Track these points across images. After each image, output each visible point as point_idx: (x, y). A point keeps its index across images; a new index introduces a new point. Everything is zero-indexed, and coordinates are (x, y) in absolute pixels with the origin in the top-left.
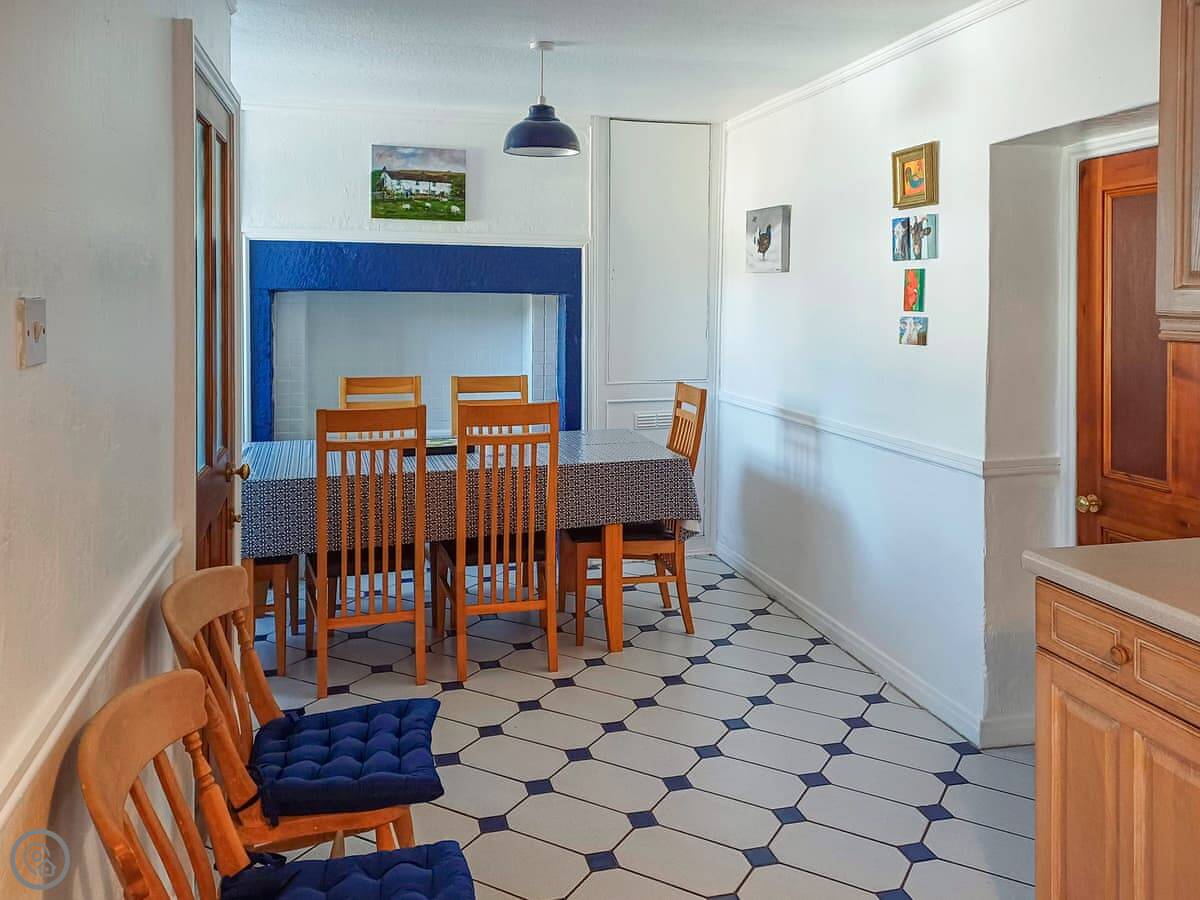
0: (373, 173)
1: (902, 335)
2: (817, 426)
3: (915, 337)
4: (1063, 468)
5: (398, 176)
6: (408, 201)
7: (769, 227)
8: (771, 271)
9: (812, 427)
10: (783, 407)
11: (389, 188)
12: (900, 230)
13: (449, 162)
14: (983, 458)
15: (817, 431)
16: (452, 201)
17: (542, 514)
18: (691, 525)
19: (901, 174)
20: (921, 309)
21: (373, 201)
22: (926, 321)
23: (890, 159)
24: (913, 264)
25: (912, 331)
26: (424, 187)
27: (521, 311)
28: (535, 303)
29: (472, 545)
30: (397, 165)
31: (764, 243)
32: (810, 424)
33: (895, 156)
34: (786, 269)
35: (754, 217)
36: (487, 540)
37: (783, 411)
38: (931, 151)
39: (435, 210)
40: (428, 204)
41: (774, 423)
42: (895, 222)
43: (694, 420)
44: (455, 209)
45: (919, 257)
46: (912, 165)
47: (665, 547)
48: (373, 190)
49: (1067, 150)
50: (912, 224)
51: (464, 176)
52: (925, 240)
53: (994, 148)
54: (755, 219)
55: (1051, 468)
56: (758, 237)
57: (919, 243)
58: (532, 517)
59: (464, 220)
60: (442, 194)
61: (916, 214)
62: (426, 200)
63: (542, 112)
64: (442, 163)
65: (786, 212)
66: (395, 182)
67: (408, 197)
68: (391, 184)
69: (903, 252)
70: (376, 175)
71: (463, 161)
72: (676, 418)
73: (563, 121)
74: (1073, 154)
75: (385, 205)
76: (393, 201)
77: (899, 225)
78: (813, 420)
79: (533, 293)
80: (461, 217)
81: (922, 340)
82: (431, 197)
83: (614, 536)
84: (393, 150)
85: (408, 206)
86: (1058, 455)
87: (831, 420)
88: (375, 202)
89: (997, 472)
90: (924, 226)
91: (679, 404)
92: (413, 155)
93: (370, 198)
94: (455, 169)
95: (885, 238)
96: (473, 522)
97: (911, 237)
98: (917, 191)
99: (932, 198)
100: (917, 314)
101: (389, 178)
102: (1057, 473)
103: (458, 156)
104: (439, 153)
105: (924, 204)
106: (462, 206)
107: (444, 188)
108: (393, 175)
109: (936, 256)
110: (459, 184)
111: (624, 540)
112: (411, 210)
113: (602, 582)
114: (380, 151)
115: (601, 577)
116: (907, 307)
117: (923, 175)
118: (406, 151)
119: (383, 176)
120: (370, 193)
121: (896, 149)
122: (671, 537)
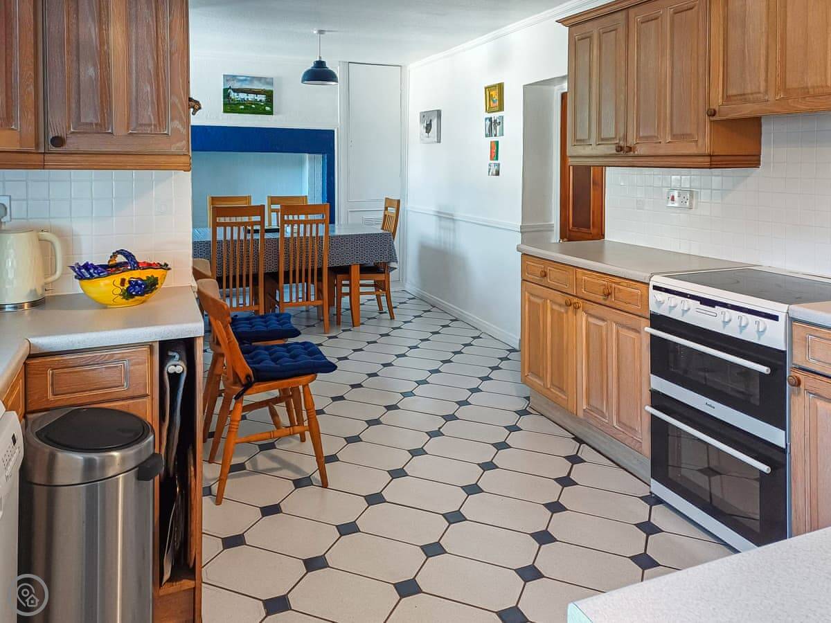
0: (224, 89)
1: (489, 172)
2: (454, 218)
3: (494, 173)
4: (555, 228)
5: (237, 91)
6: (242, 104)
7: (431, 121)
8: (432, 143)
9: (451, 218)
10: (438, 210)
11: (233, 97)
12: (488, 122)
13: (264, 84)
14: (520, 224)
15: (453, 219)
16: (266, 104)
17: (321, 258)
18: (393, 265)
19: (489, 98)
20: (497, 159)
21: (224, 104)
22: (499, 164)
23: (484, 90)
24: (494, 139)
25: (493, 170)
26: (251, 97)
27: (301, 163)
28: (310, 159)
29: (287, 274)
30: (237, 85)
31: (428, 128)
32: (451, 217)
33: (486, 88)
34: (439, 141)
35: (423, 115)
36: (294, 272)
37: (438, 212)
38: (500, 87)
39: (258, 109)
40: (253, 106)
41: (434, 218)
42: (486, 119)
43: (395, 216)
44: (268, 108)
45: (495, 135)
46: (493, 93)
47: (381, 277)
48: (224, 98)
49: (556, 88)
50: (493, 119)
51: (272, 92)
52: (498, 127)
53: (525, 86)
54: (424, 116)
55: (550, 228)
56: (425, 125)
57: (495, 129)
58: (316, 260)
59: (272, 114)
60: (261, 101)
61: (495, 115)
62: (252, 104)
63: (320, 64)
64: (261, 85)
65: (439, 113)
66: (236, 94)
67: (242, 102)
68: (233, 95)
69: (489, 134)
70: (225, 91)
71: (272, 84)
72: (385, 216)
73: (330, 68)
74: (559, 90)
75: (230, 106)
76: (234, 104)
77: (488, 121)
78: (452, 215)
79: (309, 153)
80: (271, 113)
81: (498, 173)
82: (255, 102)
83: (355, 271)
84: (234, 77)
85: (243, 107)
86: (553, 223)
87: (459, 215)
88: (225, 104)
89: (526, 230)
90: (498, 121)
91: (386, 209)
92: (245, 80)
93: (222, 103)
94: (267, 88)
95: (482, 127)
96: (287, 263)
97: (493, 126)
98: (495, 105)
99: (501, 108)
100: (496, 162)
101: (232, 92)
102: (552, 231)
103: (270, 81)
104: (259, 79)
105: (498, 111)
106: (272, 108)
107: (263, 98)
108: (235, 91)
109: (503, 135)
110: (269, 95)
111: (360, 273)
112: (244, 109)
113: (349, 294)
114: (228, 78)
115: (348, 291)
116: (492, 159)
117: (497, 98)
118: (241, 78)
119: (229, 90)
120: (222, 100)
121: (486, 85)
122: (383, 272)
